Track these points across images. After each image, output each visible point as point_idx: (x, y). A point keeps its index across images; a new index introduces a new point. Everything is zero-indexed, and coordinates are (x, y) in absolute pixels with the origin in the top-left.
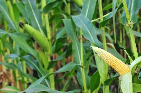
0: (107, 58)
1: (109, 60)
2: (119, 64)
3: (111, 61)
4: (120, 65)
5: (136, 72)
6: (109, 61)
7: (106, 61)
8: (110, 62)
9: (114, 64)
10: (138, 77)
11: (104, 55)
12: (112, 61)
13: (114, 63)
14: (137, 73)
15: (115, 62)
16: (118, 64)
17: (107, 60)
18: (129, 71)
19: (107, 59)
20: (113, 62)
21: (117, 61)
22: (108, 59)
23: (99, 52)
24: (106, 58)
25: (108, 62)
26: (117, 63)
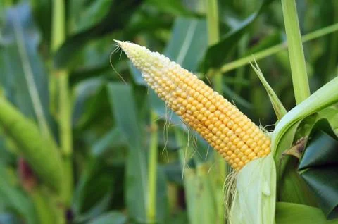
0: (179, 91)
1: (185, 99)
2: (226, 120)
3: (196, 102)
4: (229, 124)
5: (293, 151)
6: (185, 102)
7: (175, 102)
8: (189, 106)
9: (204, 119)
10: (300, 167)
11: (165, 79)
12: (200, 105)
13: (208, 112)
14: (297, 155)
15: (212, 107)
16: (222, 116)
17: (180, 99)
18: (267, 150)
19: (178, 96)
20: (203, 109)
21: (218, 104)
22: (184, 94)
23: (147, 64)
24: (174, 90)
25: (182, 108)
26: (217, 113)
